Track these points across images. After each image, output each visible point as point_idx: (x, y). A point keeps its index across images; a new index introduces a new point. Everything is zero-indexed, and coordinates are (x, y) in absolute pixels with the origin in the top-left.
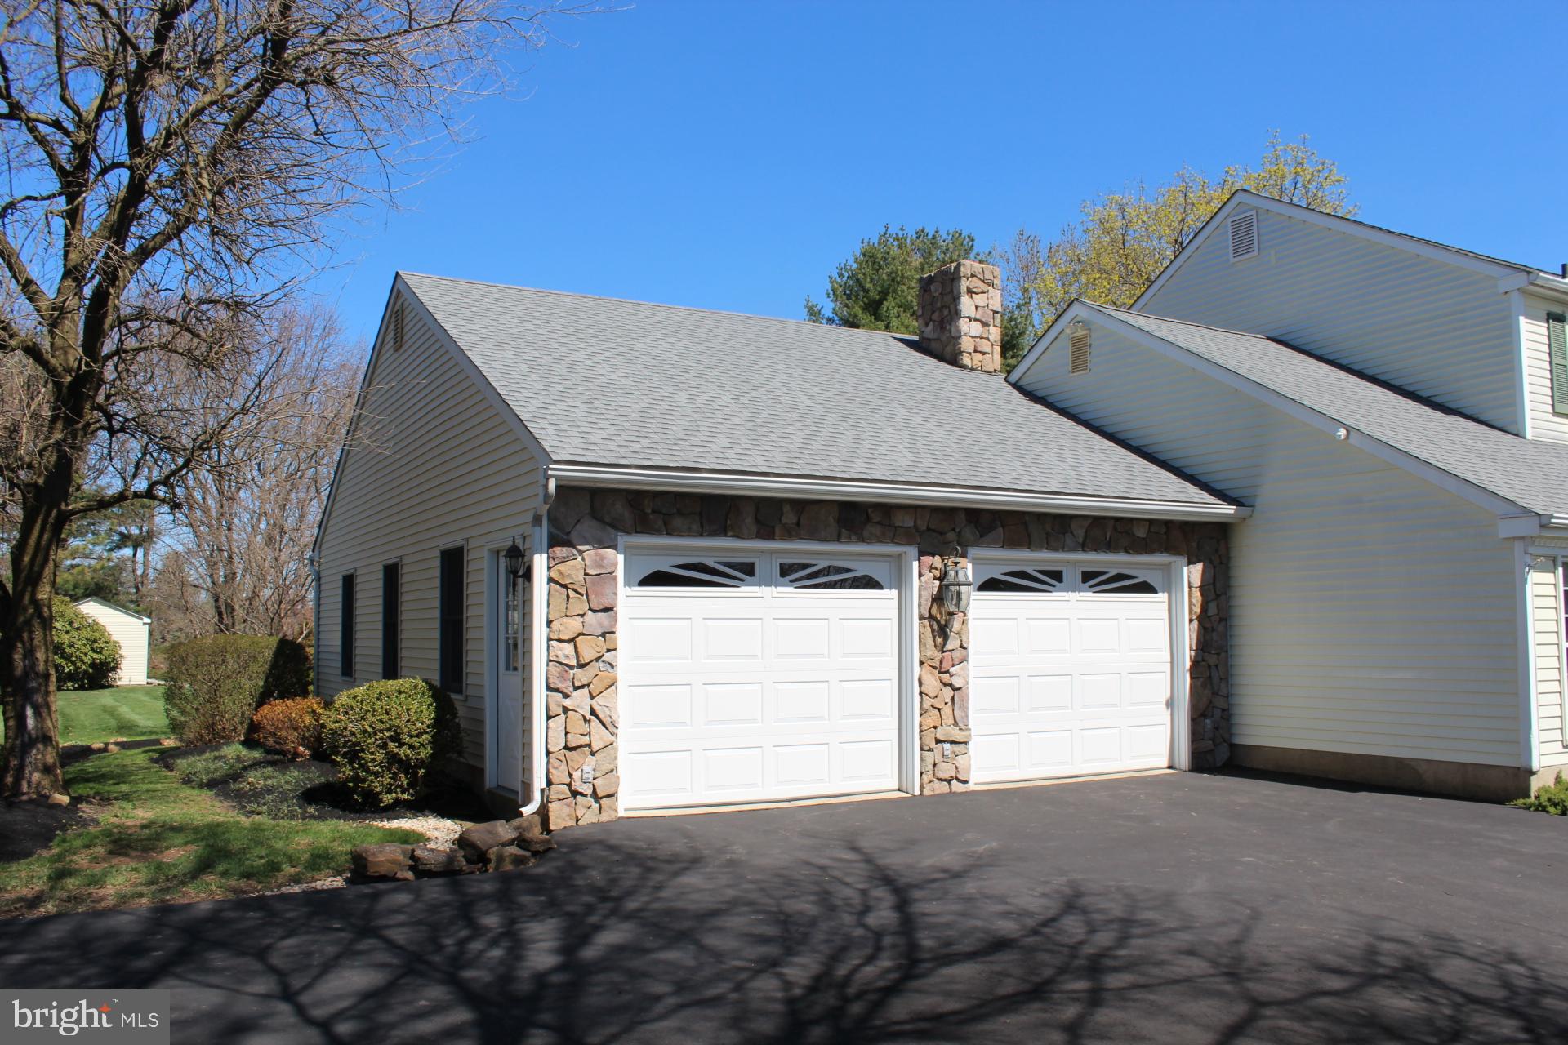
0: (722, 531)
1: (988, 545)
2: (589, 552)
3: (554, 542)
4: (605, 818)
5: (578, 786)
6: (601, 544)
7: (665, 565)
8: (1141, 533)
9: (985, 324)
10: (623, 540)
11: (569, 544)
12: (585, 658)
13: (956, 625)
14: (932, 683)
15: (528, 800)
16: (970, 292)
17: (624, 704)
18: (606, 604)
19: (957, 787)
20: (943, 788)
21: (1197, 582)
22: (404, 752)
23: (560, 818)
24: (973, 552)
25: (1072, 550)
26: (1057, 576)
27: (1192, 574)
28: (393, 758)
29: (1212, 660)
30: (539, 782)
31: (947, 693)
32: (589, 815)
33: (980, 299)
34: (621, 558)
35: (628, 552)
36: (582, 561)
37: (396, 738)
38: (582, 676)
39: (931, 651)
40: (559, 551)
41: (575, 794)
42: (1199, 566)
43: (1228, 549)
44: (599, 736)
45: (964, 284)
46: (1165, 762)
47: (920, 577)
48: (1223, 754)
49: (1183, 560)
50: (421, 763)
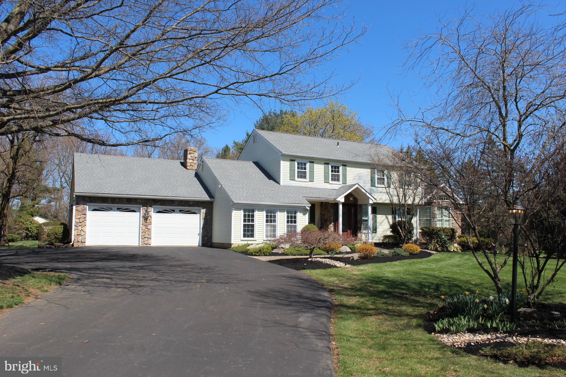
0: (105, 203)
1: (157, 205)
2: (82, 206)
3: (77, 204)
4: (83, 246)
5: (79, 241)
6: (84, 205)
7: (96, 208)
8: (191, 203)
9: (193, 160)
10: (88, 204)
11: (79, 204)
12: (81, 222)
13: (149, 218)
14: (144, 228)
15: (71, 242)
16: (190, 153)
17: (87, 229)
18: (84, 213)
19: (148, 245)
20: (146, 245)
21: (204, 212)
22: (57, 236)
23: (75, 245)
24: (153, 206)
25: (175, 206)
26: (174, 211)
27: (203, 211)
28: (56, 237)
29: (208, 227)
30: (73, 240)
31: (147, 230)
32: (81, 245)
33: (192, 155)
34: (87, 207)
35: (89, 206)
36: (81, 207)
37: (56, 234)
38: (80, 224)
39: (144, 223)
40: (77, 206)
41: (78, 242)
42: (205, 209)
43: (212, 206)
44: (82, 233)
45: (188, 152)
46: (197, 245)
47: (143, 210)
48: (209, 244)
49: (202, 208)
50: (60, 238)
